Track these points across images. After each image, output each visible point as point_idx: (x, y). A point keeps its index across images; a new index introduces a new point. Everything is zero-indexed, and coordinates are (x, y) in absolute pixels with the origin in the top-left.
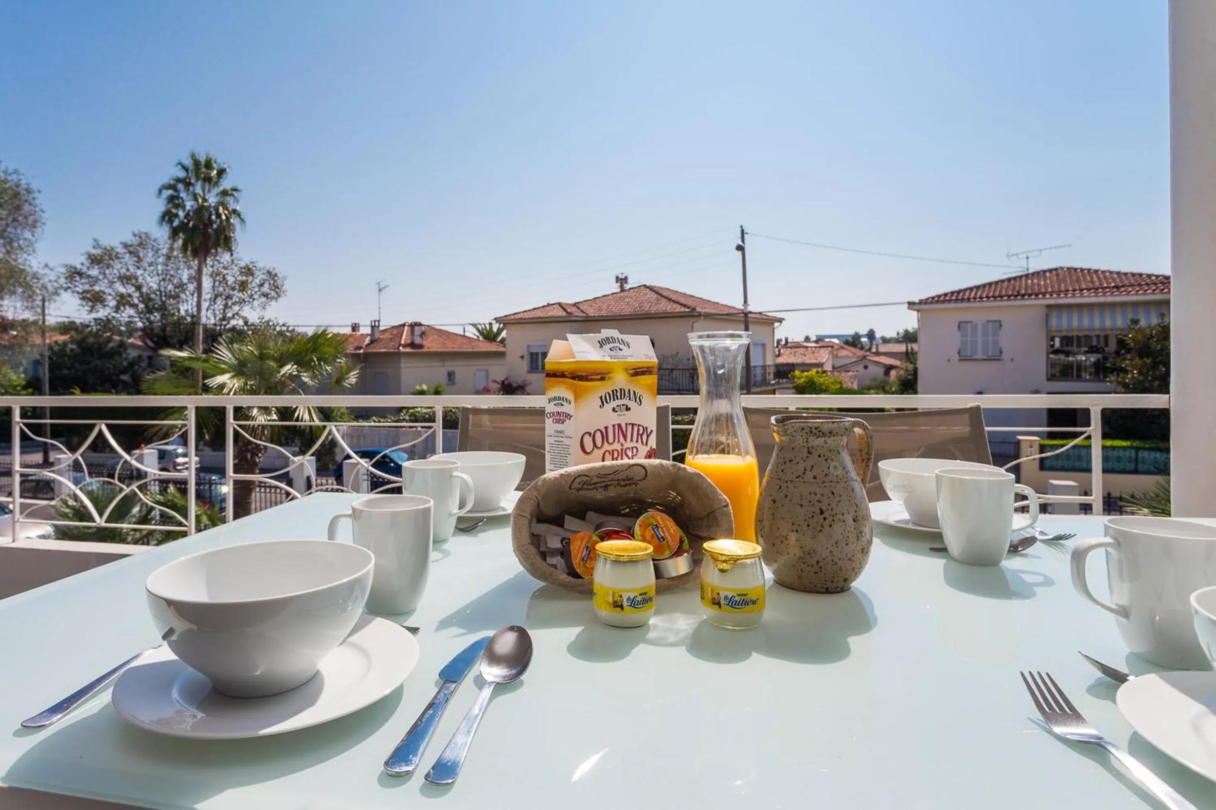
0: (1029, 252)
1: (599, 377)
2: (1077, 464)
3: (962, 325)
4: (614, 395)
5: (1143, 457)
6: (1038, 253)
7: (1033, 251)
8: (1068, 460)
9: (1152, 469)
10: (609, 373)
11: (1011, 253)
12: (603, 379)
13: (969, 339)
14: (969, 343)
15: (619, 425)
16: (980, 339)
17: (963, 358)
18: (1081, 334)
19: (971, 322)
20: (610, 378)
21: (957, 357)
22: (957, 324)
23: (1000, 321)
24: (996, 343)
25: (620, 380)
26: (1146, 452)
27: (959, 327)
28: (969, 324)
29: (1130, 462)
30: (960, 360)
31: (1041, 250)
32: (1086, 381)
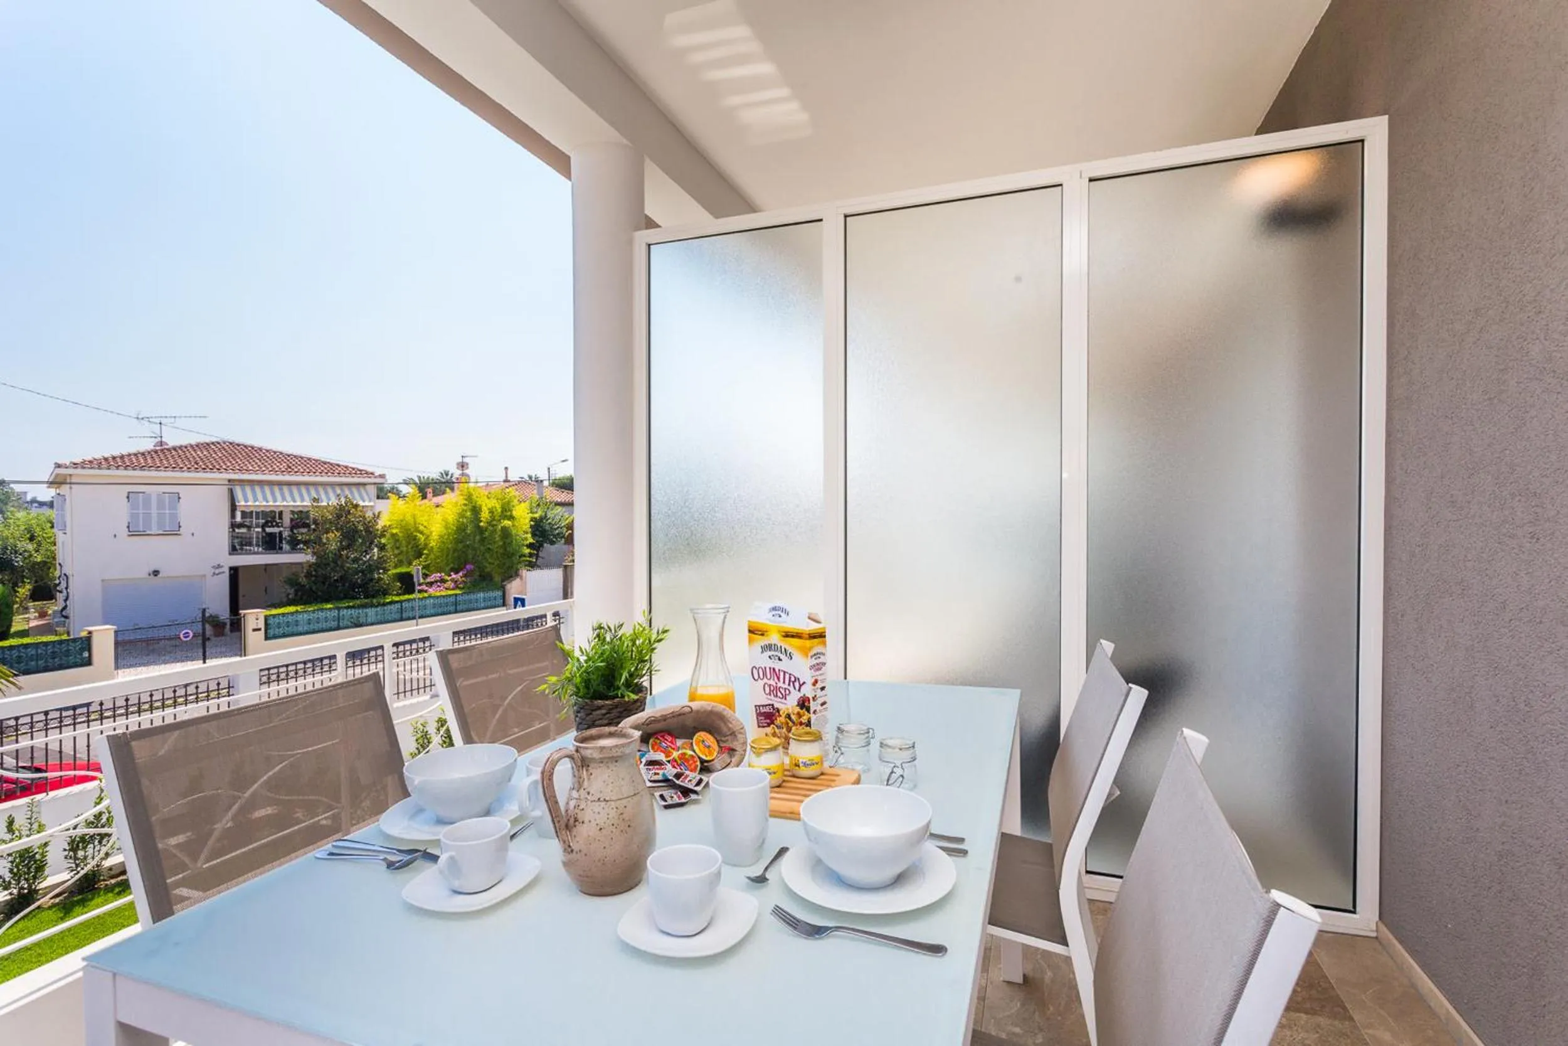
0: (161, 417)
1: (760, 633)
2: (295, 629)
3: (131, 495)
4: (769, 647)
5: (343, 615)
6: (173, 419)
7: (166, 417)
8: (279, 628)
9: (349, 624)
10: (767, 631)
11: (140, 417)
12: (763, 635)
13: (141, 511)
14: (141, 516)
15: (774, 669)
16: (154, 511)
17: (133, 532)
18: (259, 510)
19: (144, 493)
20: (767, 635)
21: (126, 532)
22: (126, 495)
23: (178, 494)
24: (174, 516)
25: (775, 638)
26: (345, 611)
27: (128, 497)
28: (141, 495)
29: (334, 621)
30: (129, 536)
31: (175, 417)
32: (286, 553)
